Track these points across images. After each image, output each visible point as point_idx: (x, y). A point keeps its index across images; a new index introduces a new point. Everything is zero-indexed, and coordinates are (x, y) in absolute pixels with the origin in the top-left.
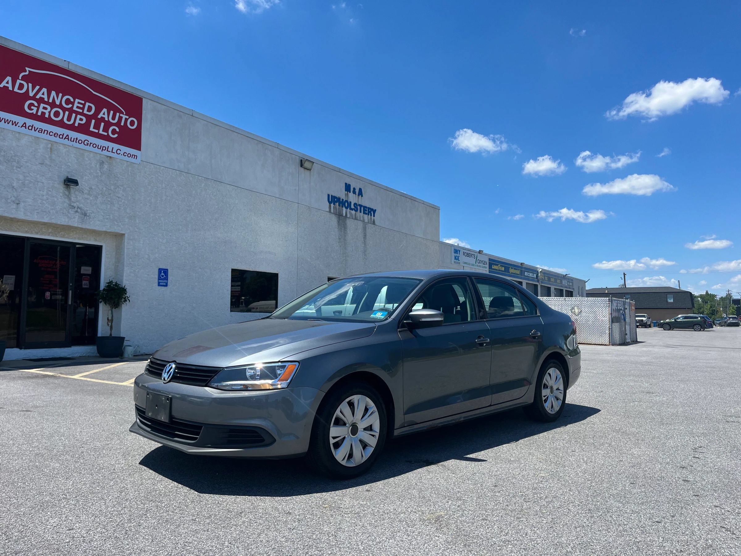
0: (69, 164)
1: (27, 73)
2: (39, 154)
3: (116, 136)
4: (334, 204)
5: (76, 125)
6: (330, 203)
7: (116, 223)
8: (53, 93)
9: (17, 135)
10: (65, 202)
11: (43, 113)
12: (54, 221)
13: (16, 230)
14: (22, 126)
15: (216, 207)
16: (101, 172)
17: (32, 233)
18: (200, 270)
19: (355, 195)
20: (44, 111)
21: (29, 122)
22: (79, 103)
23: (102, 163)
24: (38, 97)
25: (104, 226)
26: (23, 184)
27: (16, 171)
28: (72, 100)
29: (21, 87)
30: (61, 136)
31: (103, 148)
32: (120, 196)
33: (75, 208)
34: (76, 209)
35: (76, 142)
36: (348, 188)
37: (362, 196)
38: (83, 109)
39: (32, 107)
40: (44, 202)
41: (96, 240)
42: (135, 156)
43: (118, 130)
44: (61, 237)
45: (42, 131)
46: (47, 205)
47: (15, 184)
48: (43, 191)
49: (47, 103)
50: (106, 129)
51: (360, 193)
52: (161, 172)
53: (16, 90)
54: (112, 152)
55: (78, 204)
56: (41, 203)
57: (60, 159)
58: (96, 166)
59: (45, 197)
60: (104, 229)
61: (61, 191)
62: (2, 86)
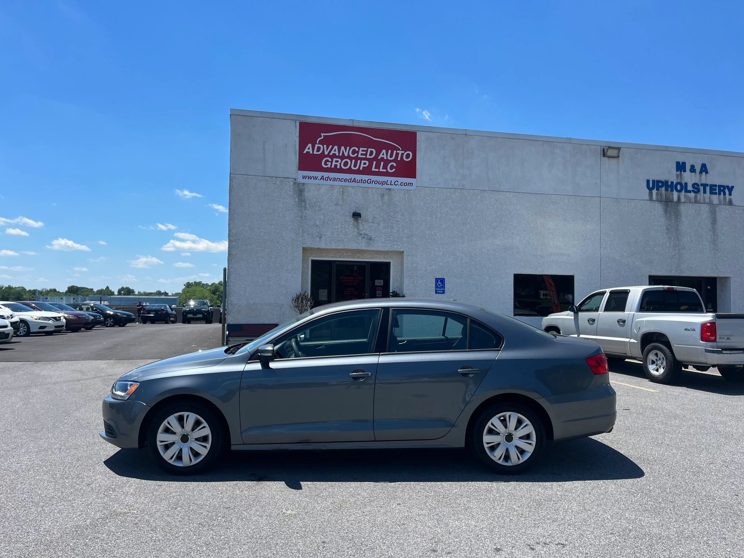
0: (357, 201)
1: (322, 138)
2: (334, 197)
3: (394, 170)
4: (657, 190)
5: (361, 169)
6: (650, 189)
7: (396, 243)
8: (343, 148)
9: (318, 186)
10: (354, 231)
11: (336, 166)
12: (347, 247)
13: (325, 256)
14: (321, 179)
15: (495, 216)
16: (382, 203)
17: (336, 257)
18: (478, 277)
19: (693, 174)
20: (336, 163)
21: (326, 174)
22: (363, 151)
23: (383, 196)
24: (331, 154)
25: (386, 246)
26: (324, 222)
27: (318, 213)
28: (357, 149)
29: (319, 149)
30: (350, 181)
31: (383, 183)
32: (399, 220)
33: (362, 235)
34: (363, 236)
35: (361, 183)
36: (681, 167)
37: (707, 172)
38: (366, 155)
39: (327, 163)
40: (339, 233)
41: (385, 258)
42: (410, 183)
43: (395, 165)
44: (358, 258)
45: (335, 179)
46: (341, 236)
47: (318, 224)
48: (338, 226)
49: (338, 157)
50: (385, 167)
51: (704, 169)
52: (435, 193)
53: (315, 152)
54: (391, 185)
55: (364, 231)
56: (337, 235)
57: (350, 198)
58: (378, 199)
59: (340, 230)
60: (386, 249)
61: (352, 223)
62: (305, 152)
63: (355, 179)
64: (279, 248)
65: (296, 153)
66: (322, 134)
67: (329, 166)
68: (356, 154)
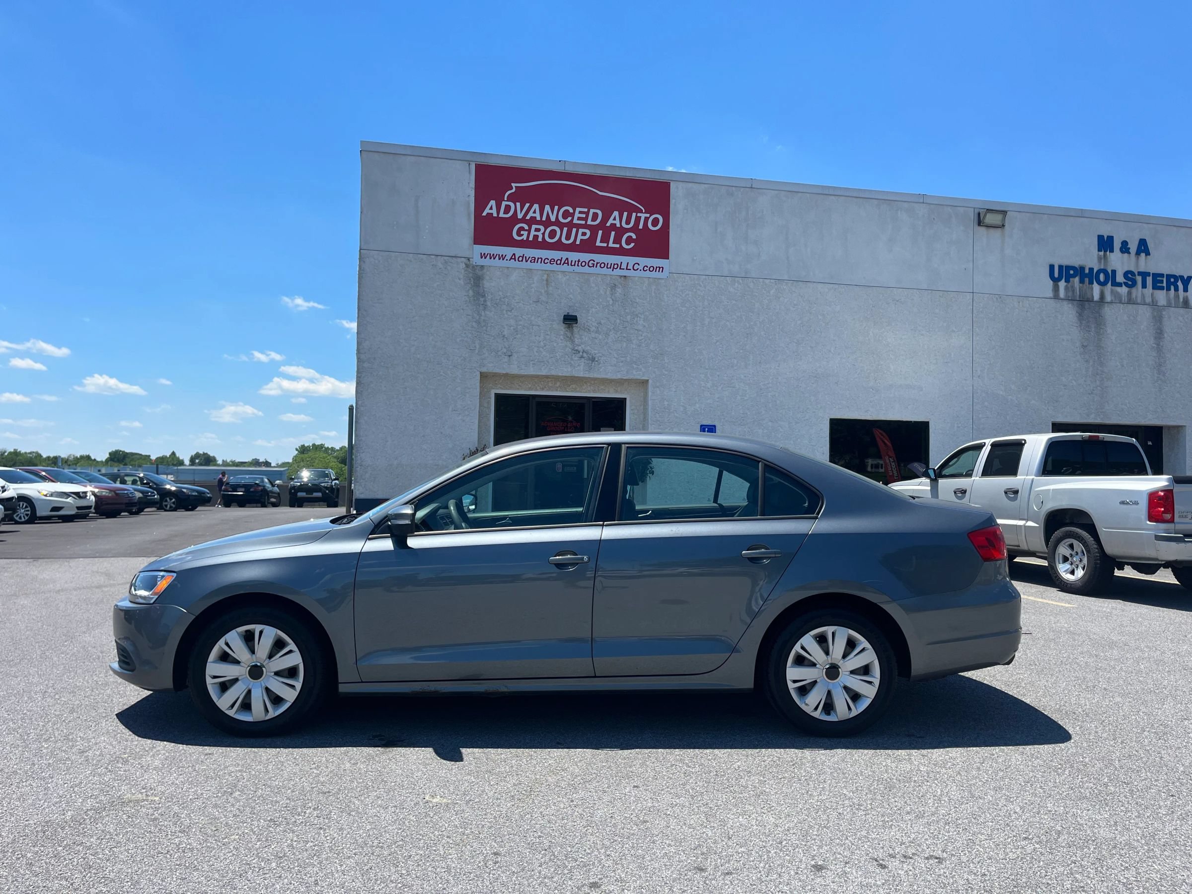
0: (571, 296)
1: (513, 190)
2: (533, 290)
3: (632, 245)
4: (1067, 281)
5: (578, 242)
6: (1055, 280)
7: (635, 366)
8: (547, 208)
9: (506, 270)
10: (566, 346)
11: (536, 237)
12: (553, 373)
13: (518, 387)
14: (511, 258)
15: (799, 322)
16: (613, 300)
17: (536, 390)
18: (770, 424)
19: (1126, 255)
20: (536, 233)
21: (519, 251)
22: (580, 212)
23: (614, 287)
24: (528, 218)
25: (619, 372)
26: (516, 331)
27: (506, 316)
28: (571, 210)
29: (508, 208)
30: (559, 262)
31: (614, 267)
32: (640, 328)
33: (579, 352)
34: (581, 353)
35: (578, 266)
36: (1105, 244)
37: (1148, 253)
38: (586, 219)
39: (522, 232)
40: (541, 349)
41: (616, 392)
42: (660, 268)
43: (634, 237)
44: (572, 391)
45: (535, 260)
46: (544, 353)
47: (505, 333)
48: (539, 337)
49: (540, 222)
50: (617, 240)
51: (1143, 247)
52: (701, 283)
53: (502, 215)
54: (627, 269)
55: (583, 346)
56: (537, 352)
57: (560, 291)
58: (605, 293)
59: (542, 344)
60: (619, 376)
61: (562, 333)
62: (484, 214)
63: (567, 259)
64: (442, 373)
65: (469, 215)
66: (513, 185)
67: (525, 237)
68: (569, 219)
